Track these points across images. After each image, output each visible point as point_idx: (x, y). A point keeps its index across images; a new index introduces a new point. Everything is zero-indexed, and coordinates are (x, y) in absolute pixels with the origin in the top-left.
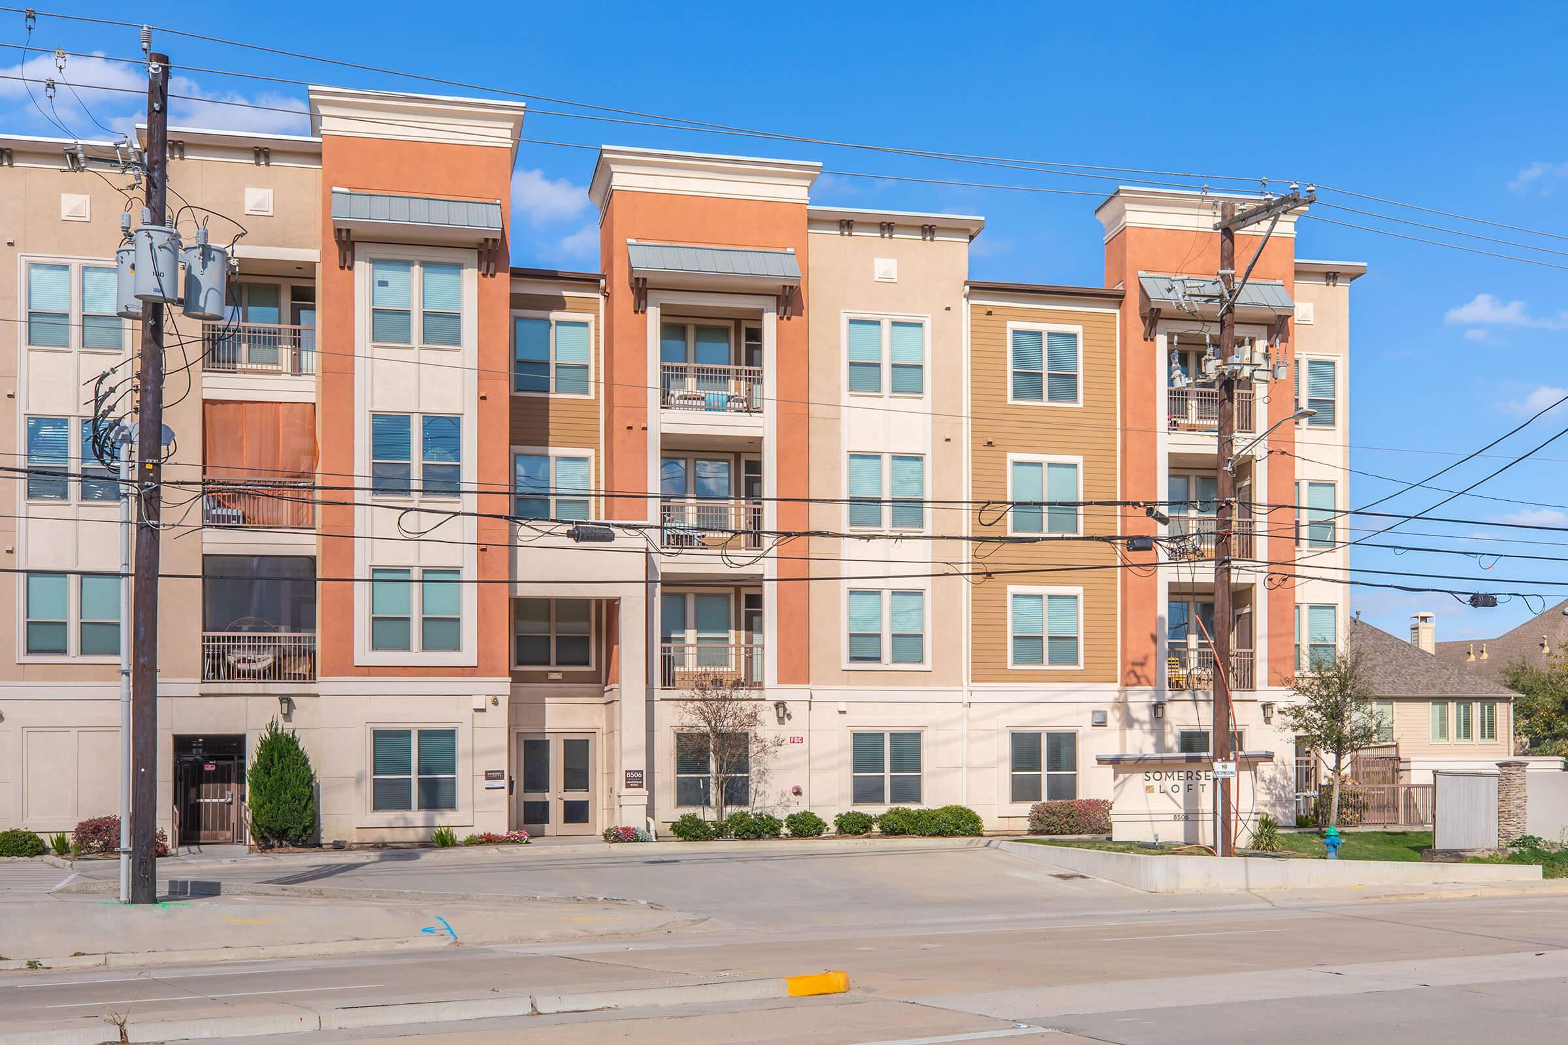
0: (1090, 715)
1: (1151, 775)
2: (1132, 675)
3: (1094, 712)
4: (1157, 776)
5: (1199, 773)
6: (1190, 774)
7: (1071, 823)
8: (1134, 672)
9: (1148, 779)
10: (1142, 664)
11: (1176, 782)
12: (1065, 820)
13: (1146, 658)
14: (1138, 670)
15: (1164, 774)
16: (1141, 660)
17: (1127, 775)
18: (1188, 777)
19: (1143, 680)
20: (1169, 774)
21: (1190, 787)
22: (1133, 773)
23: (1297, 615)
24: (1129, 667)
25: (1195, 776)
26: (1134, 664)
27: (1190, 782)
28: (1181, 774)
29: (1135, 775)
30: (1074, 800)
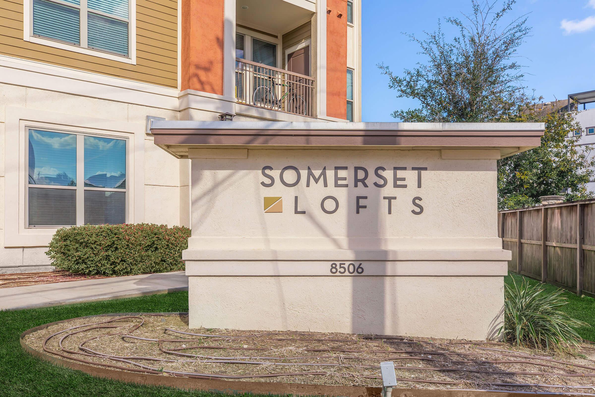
0: (144, 122)
1: (275, 174)
2: (195, 80)
3: (148, 118)
4: (290, 176)
5: (380, 172)
6: (361, 174)
7: (112, 259)
8: (196, 75)
9: (268, 181)
10: (207, 69)
11: (332, 190)
12: (103, 254)
13: (211, 63)
14: (203, 75)
15: (304, 173)
16: (207, 65)
17: (222, 174)
18: (356, 181)
19: (207, 87)
20: (317, 173)
21: (362, 202)
22: (237, 168)
23: (349, 81)
24: (192, 70)
25: (372, 178)
26: (198, 67)
27: (361, 190)
28: (342, 173)
29: (242, 173)
30: (121, 225)
